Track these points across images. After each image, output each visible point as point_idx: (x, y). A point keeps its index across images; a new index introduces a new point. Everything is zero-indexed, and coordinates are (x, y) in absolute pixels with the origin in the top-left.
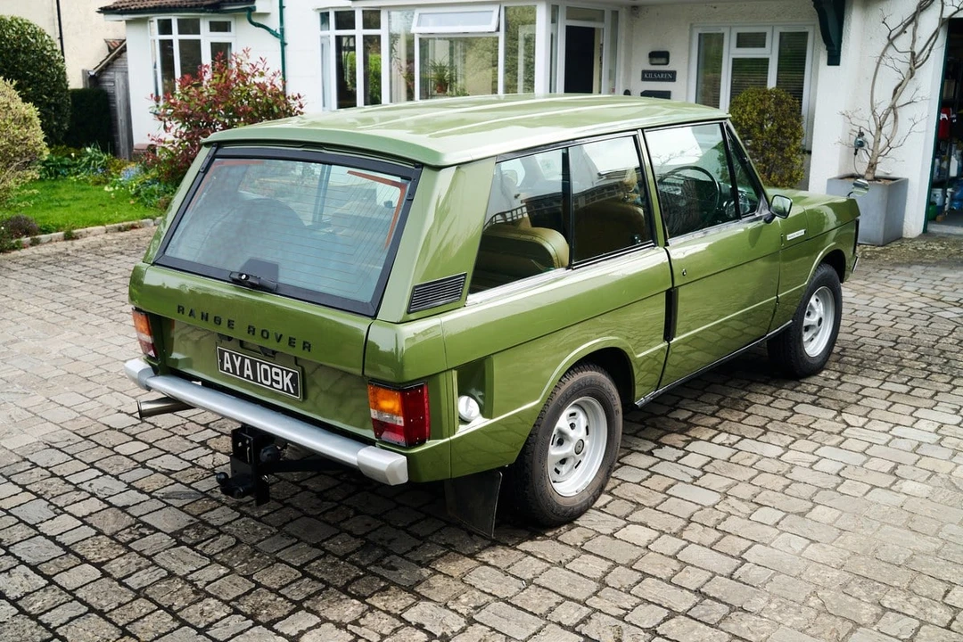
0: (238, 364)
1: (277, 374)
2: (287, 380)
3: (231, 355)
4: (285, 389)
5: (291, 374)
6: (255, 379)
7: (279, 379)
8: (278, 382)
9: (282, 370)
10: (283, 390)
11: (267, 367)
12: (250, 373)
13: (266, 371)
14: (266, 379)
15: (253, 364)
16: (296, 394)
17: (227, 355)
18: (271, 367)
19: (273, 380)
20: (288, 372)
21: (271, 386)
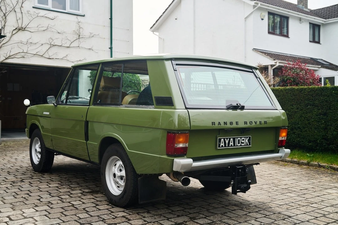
0: (227, 142)
1: (243, 140)
2: (247, 141)
3: (224, 139)
4: (246, 145)
5: (248, 138)
6: (234, 145)
7: (244, 141)
8: (243, 143)
9: (245, 137)
10: (245, 145)
11: (240, 139)
12: (232, 144)
13: (239, 140)
14: (239, 143)
15: (234, 139)
16: (250, 145)
17: (222, 140)
18: (241, 138)
19: (241, 143)
20: (247, 137)
21: (241, 145)
